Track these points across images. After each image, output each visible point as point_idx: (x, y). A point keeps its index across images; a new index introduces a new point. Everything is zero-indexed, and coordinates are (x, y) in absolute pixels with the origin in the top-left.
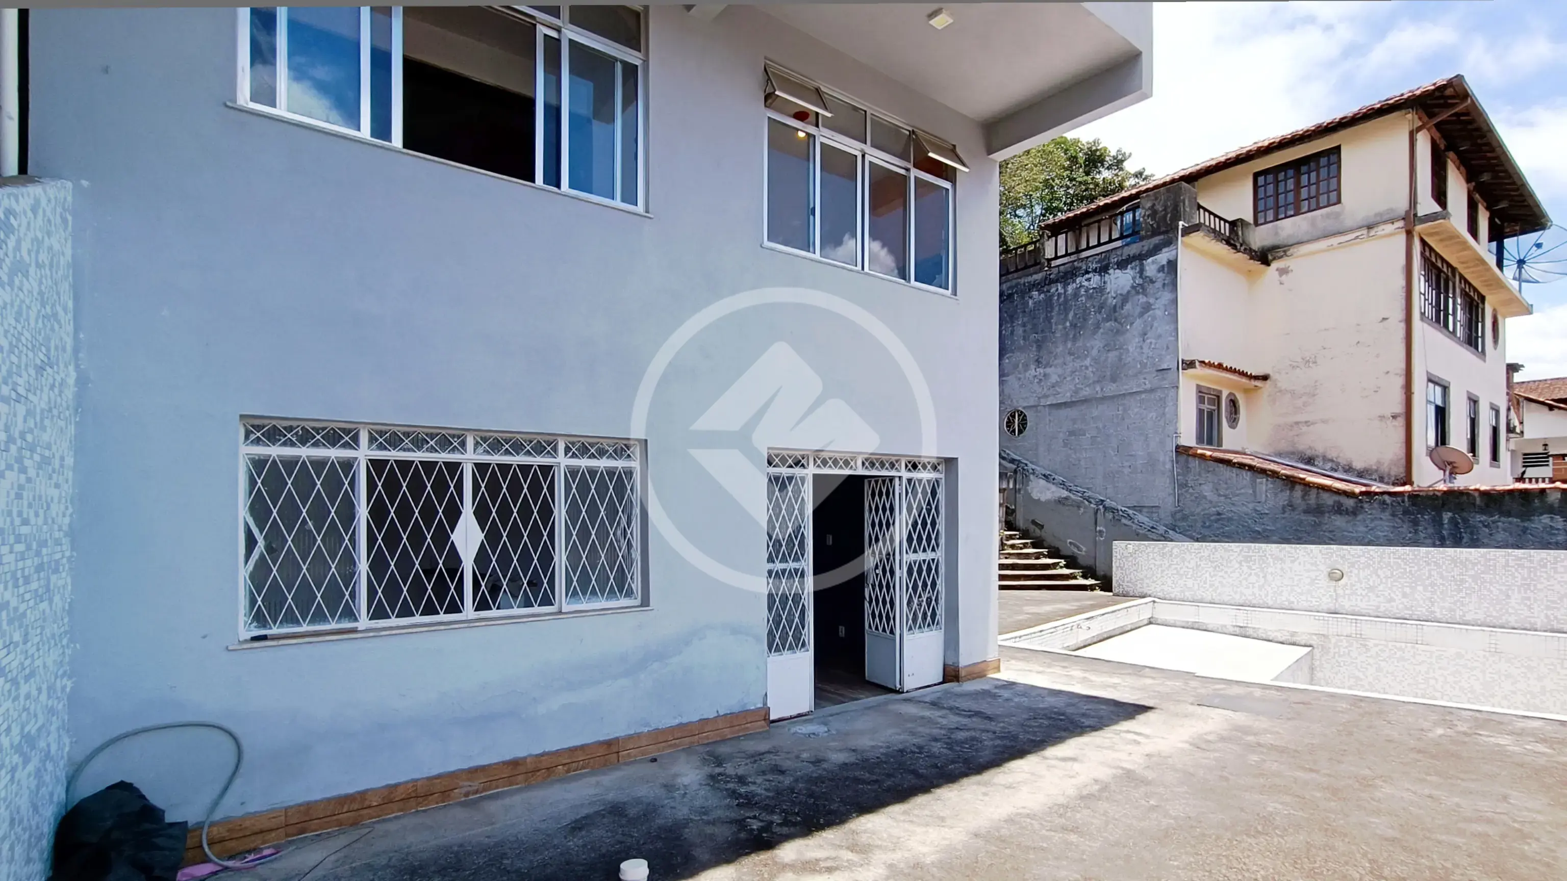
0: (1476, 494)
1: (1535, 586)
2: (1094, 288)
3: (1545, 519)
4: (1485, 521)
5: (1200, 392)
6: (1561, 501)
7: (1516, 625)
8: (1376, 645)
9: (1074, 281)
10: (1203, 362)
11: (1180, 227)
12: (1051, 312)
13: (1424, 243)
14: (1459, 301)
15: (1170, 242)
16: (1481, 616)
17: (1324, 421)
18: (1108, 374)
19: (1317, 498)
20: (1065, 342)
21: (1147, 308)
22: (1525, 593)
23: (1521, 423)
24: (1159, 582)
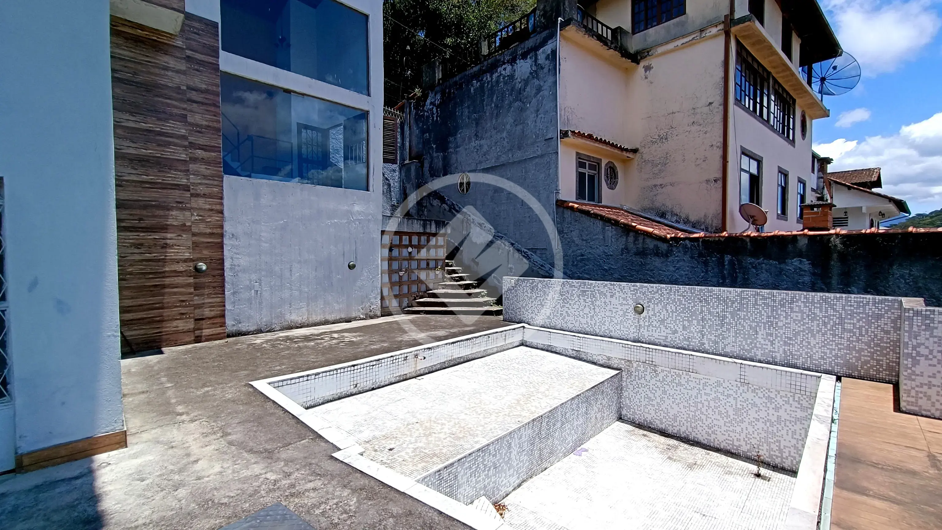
0: (748, 240)
1: (776, 323)
2: (508, 76)
3: (796, 262)
4: (754, 263)
5: (579, 158)
6: (807, 245)
7: (762, 359)
8: (663, 371)
9: (497, 71)
10: (573, 132)
11: (559, 22)
12: (484, 96)
13: (738, 43)
14: (773, 98)
15: (553, 35)
16: (737, 350)
17: (672, 184)
18: (516, 143)
19: (644, 242)
20: (491, 119)
21: (539, 89)
22: (769, 329)
23: (832, 198)
24: (530, 311)
